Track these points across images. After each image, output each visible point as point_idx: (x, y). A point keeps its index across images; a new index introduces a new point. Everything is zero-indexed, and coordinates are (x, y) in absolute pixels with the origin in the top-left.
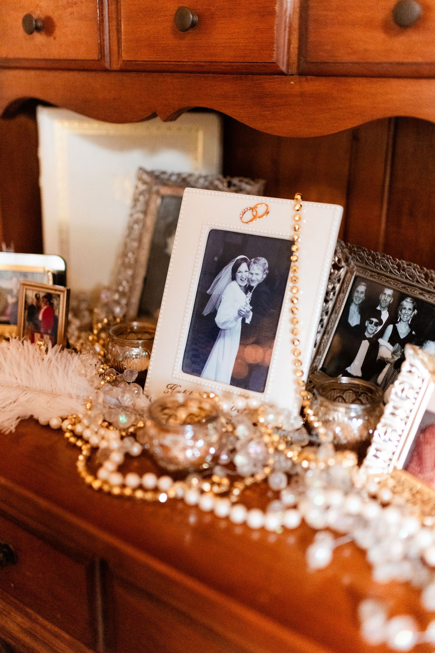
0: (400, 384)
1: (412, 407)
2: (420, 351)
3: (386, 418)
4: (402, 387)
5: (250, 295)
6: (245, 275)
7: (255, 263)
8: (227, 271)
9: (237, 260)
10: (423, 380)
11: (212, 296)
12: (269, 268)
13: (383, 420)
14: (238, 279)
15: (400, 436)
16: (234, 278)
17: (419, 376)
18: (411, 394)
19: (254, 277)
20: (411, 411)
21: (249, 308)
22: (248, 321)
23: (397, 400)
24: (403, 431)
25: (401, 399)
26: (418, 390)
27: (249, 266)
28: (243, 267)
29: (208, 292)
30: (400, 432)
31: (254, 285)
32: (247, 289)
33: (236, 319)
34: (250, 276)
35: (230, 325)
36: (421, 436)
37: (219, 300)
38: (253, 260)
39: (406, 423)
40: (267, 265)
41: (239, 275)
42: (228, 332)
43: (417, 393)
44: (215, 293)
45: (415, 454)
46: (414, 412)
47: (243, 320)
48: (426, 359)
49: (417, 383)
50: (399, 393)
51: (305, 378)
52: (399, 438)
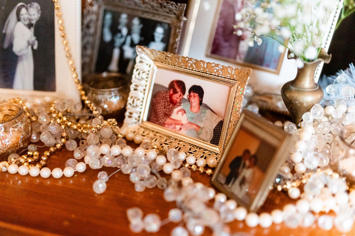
0: (136, 71)
1: (146, 83)
2: (145, 49)
3: (132, 93)
4: (138, 72)
5: (32, 29)
6: (26, 16)
7: (30, 7)
8: (13, 15)
9: (18, 7)
10: (150, 66)
11: (7, 35)
12: (41, 9)
13: (130, 94)
14: (22, 20)
15: (142, 102)
16: (19, 20)
17: (147, 64)
18: (144, 76)
19: (33, 17)
20: (146, 86)
21: (34, 38)
22: (35, 47)
23: (137, 81)
24: (143, 99)
25: (139, 79)
26: (148, 72)
27: (27, 9)
28: (23, 11)
29: (4, 31)
30: (141, 99)
31: (34, 22)
32: (30, 26)
33: (27, 47)
34: (30, 17)
35: (24, 52)
36: (154, 99)
37: (12, 37)
38: (29, 5)
39: (144, 94)
40: (39, 8)
41: (22, 17)
42: (24, 57)
43: (148, 74)
44: (9, 32)
45: (152, 110)
46: (148, 86)
47: (32, 48)
48: (149, 53)
49: (146, 68)
50: (137, 76)
51: (80, 77)
52: (141, 103)
